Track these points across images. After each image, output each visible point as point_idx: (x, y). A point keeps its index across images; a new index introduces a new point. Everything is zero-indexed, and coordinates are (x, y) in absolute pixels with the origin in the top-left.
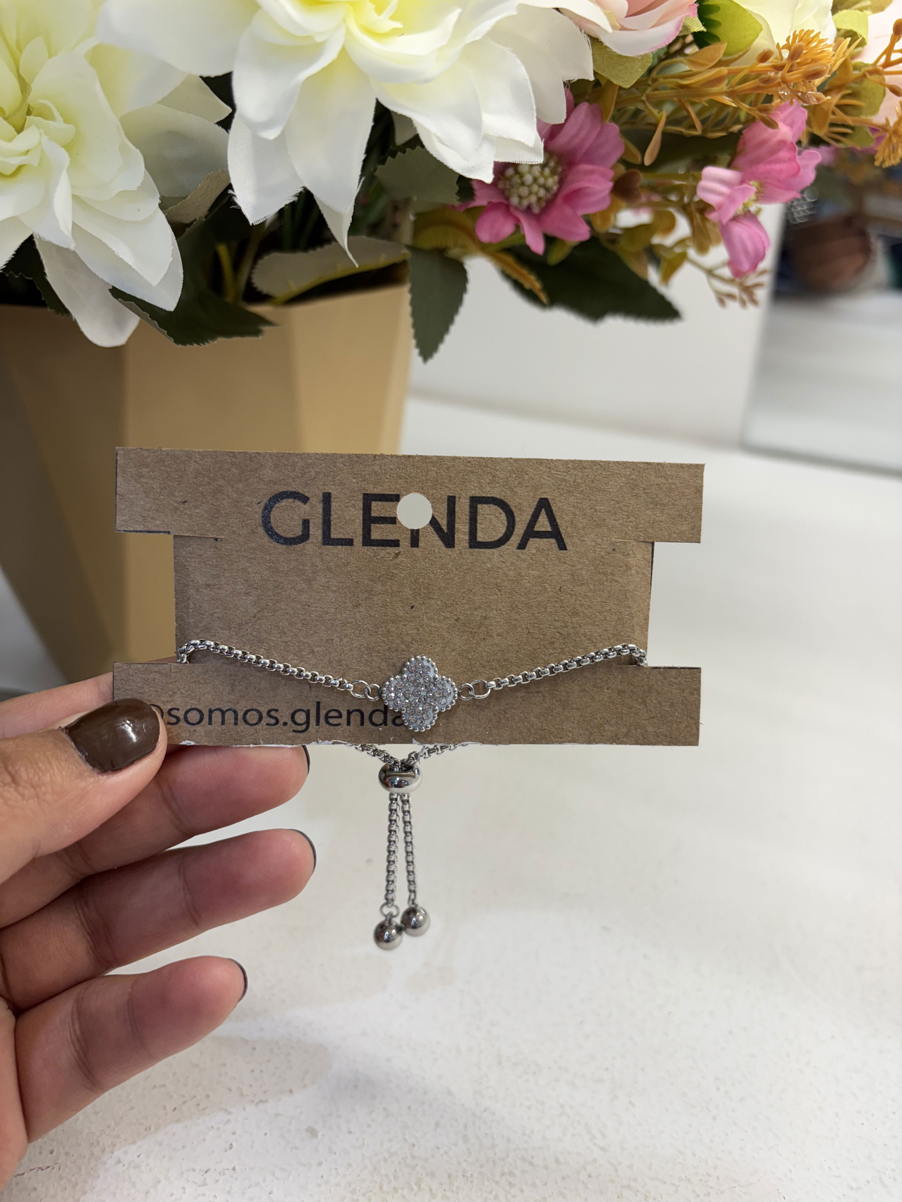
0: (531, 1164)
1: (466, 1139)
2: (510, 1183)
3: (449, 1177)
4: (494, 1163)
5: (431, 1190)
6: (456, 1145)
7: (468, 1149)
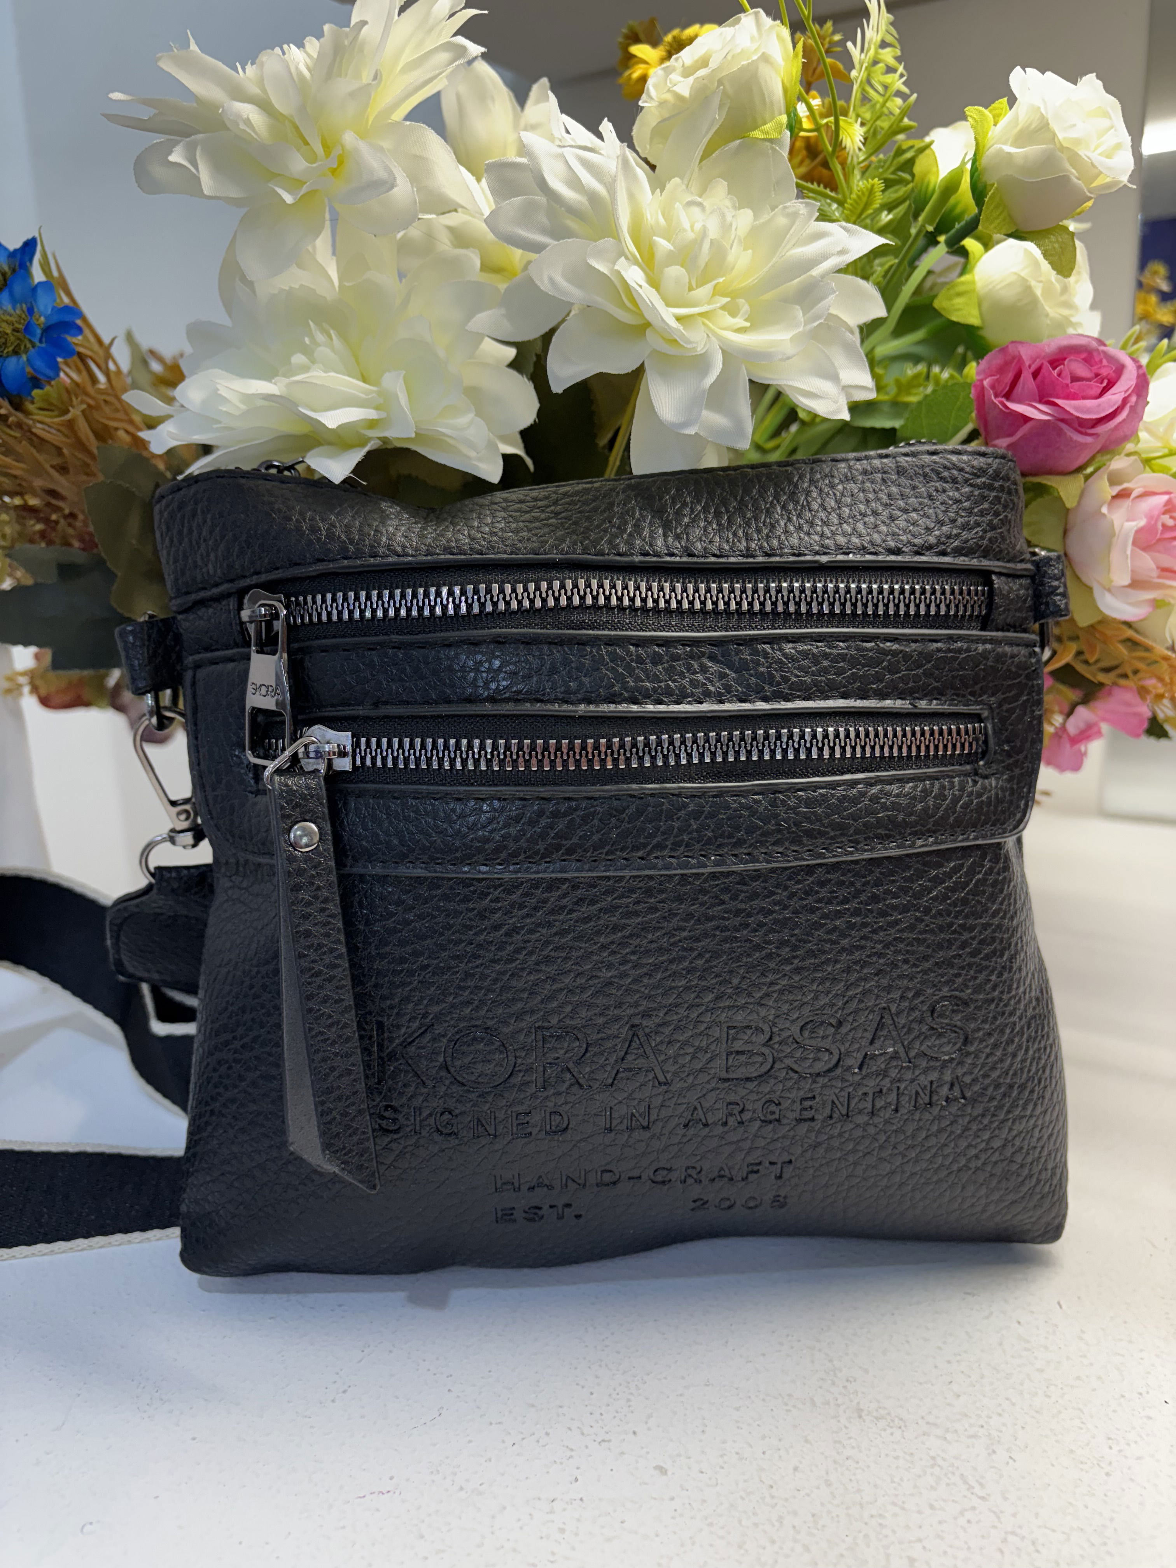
1: (828, 1484)
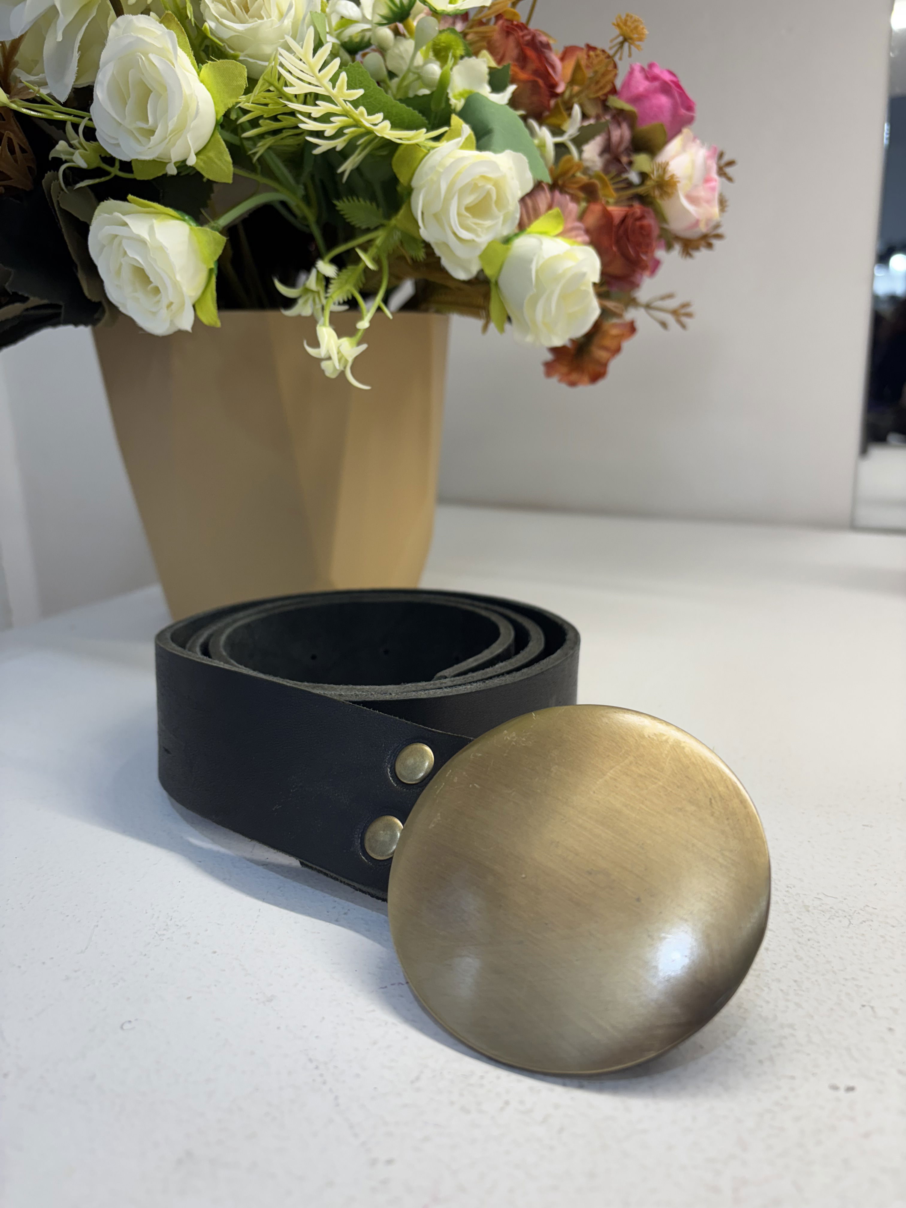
0: (871, 973)
2: (857, 986)
3: (795, 981)
4: (834, 972)
5: (782, 990)
6: (791, 962)
7: (805, 965)
